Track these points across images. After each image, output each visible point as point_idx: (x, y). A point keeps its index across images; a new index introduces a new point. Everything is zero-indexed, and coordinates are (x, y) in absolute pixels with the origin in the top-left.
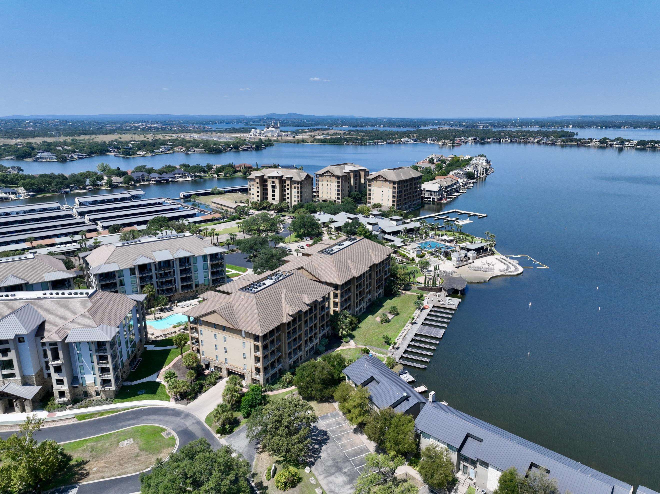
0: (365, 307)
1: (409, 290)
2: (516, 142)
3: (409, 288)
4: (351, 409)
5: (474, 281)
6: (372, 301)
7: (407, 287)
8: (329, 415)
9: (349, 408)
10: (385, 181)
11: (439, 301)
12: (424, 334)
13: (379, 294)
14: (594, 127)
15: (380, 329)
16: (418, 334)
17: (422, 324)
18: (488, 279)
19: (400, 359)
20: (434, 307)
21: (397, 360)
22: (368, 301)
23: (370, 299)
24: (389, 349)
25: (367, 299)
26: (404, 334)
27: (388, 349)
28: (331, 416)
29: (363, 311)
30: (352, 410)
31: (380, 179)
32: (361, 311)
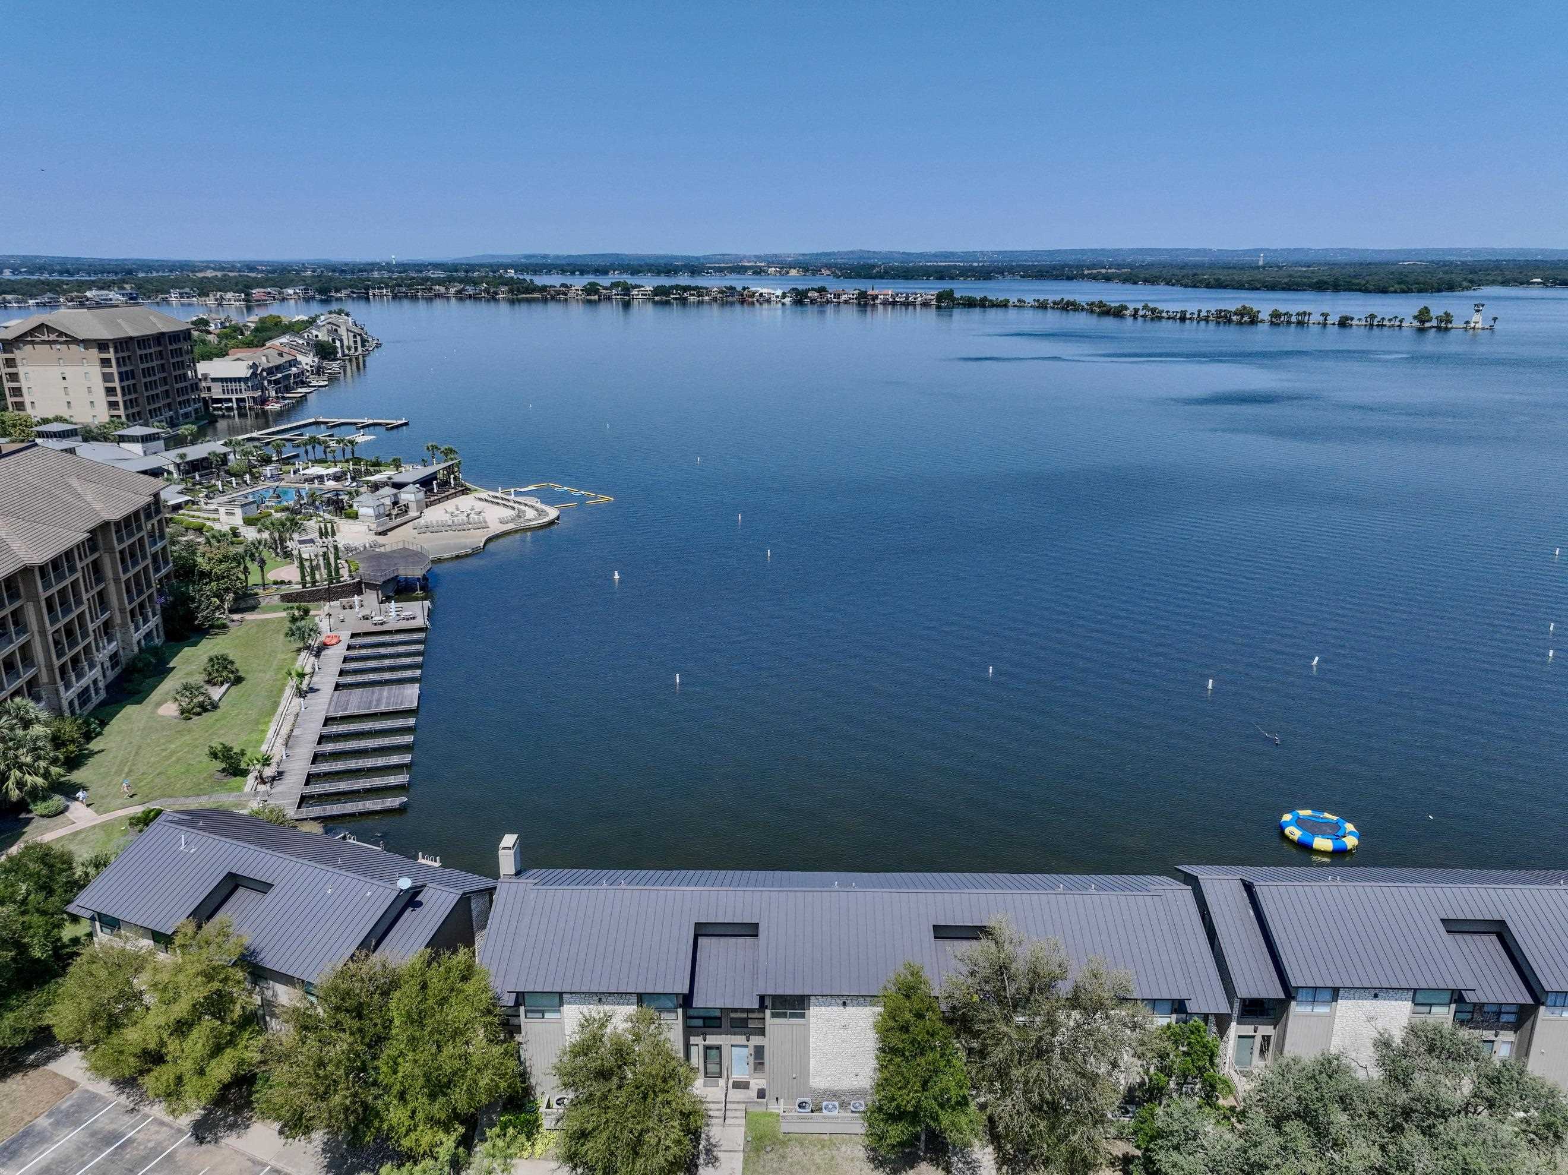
0: (101, 684)
1: (253, 608)
2: (406, 297)
3: (251, 602)
4: (162, 1043)
5: (445, 556)
6: (123, 659)
7: (245, 601)
8: (43, 1122)
9: (152, 1046)
10: (66, 342)
11: (365, 618)
12: (356, 712)
13: (148, 636)
14: (558, 273)
15: (187, 738)
16: (335, 719)
17: (336, 689)
18: (482, 545)
19: (299, 807)
20: (353, 636)
21: (291, 812)
22: (107, 664)
23: (114, 657)
24: (247, 789)
25: (102, 656)
26: (285, 731)
27: (239, 789)
28: (57, 1124)
29: (95, 700)
30: (173, 1046)
31: (45, 338)
32: (89, 699)
